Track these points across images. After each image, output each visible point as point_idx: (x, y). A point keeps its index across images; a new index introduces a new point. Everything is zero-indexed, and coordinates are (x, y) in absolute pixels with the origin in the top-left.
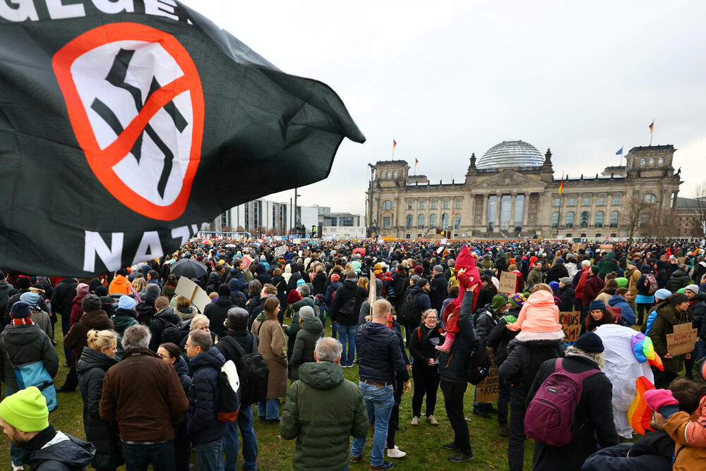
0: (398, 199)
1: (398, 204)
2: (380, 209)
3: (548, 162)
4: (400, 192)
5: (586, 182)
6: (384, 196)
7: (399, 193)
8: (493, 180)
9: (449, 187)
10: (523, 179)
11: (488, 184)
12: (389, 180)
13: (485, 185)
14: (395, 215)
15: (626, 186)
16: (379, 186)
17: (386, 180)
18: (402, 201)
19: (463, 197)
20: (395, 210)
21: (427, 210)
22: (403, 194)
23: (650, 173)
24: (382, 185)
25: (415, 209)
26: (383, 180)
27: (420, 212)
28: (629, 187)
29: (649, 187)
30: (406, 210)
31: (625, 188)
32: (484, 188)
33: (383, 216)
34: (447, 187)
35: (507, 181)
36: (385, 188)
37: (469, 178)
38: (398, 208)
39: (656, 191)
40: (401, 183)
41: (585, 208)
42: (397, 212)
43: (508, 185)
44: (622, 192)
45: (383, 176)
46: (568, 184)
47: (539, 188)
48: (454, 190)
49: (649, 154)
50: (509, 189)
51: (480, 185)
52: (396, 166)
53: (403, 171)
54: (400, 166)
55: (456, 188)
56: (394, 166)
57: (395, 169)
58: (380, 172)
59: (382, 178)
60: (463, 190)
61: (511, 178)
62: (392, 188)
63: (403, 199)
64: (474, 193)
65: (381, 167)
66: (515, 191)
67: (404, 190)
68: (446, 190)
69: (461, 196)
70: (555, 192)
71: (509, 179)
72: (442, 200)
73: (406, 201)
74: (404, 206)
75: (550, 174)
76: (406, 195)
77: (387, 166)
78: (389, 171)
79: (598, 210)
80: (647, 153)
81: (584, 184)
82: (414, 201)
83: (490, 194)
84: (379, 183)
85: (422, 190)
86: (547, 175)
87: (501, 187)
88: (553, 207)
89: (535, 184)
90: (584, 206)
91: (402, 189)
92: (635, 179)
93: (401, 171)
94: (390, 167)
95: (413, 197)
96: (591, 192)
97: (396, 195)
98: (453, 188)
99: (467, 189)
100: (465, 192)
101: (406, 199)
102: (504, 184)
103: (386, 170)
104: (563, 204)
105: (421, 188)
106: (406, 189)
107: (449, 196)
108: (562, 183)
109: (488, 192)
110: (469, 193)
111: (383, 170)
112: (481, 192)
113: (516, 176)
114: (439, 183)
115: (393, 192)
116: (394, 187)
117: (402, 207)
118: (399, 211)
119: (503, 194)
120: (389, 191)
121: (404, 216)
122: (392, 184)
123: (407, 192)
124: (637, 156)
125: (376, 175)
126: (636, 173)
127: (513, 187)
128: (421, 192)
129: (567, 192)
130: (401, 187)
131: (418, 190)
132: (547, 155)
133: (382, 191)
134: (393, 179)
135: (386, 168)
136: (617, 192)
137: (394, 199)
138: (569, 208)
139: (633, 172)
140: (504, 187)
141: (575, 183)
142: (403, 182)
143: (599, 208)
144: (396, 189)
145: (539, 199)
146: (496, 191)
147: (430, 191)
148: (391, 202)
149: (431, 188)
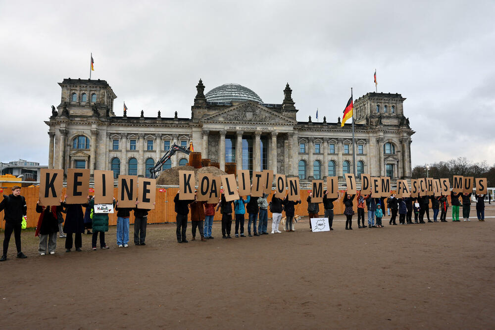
0: (97, 134)
1: (97, 141)
2: (68, 148)
3: (288, 100)
4: (101, 124)
5: (330, 126)
6: (75, 130)
7: (99, 125)
8: (231, 113)
9: (171, 122)
10: (267, 115)
11: (226, 118)
12: (83, 106)
13: (221, 119)
14: (92, 157)
15: (368, 133)
16: (66, 113)
17: (79, 105)
18: (104, 138)
19: (190, 136)
20: (92, 149)
21: (141, 152)
22: (105, 128)
23: (388, 121)
24: (72, 112)
25: (124, 151)
26: (74, 106)
27: (130, 155)
28: (371, 135)
29: (389, 136)
30: (110, 151)
31: (367, 135)
32: (220, 123)
33: (73, 158)
34: (168, 122)
35: (249, 115)
36: (77, 116)
37: (197, 111)
38: (97, 147)
39: (396, 140)
40: (102, 112)
41: (332, 156)
42: (96, 152)
43: (251, 120)
44: (365, 140)
45: (74, 100)
46: (312, 127)
47: (287, 126)
48: (177, 126)
49: (383, 101)
50: (252, 127)
51: (214, 119)
52: (93, 87)
53: (104, 95)
54: (100, 87)
55: (181, 124)
56: (90, 87)
57: (93, 92)
58: (69, 94)
59: (73, 103)
60: (190, 127)
61: (253, 111)
62: (87, 117)
63: (105, 134)
64: (206, 129)
65: (70, 86)
66: (259, 129)
67: (106, 122)
68: (166, 126)
69: (188, 133)
70: (300, 136)
71: (252, 113)
72: (161, 139)
73: (110, 138)
74: (106, 145)
75: (294, 114)
76: (109, 129)
77: (80, 87)
78: (84, 94)
79: (345, 159)
80: (382, 99)
81: (328, 128)
82: (121, 138)
83: (228, 132)
84: (67, 109)
85: (133, 123)
86: (290, 114)
87: (243, 123)
88: (299, 154)
89: (281, 121)
90: (331, 154)
91: (104, 120)
92: (376, 126)
93: (102, 95)
94: (84, 89)
95: (119, 132)
96: (337, 137)
97: (94, 127)
98: (175, 124)
99: (195, 125)
100: (194, 129)
101: (109, 135)
102: (245, 119)
103: (78, 92)
104: (309, 151)
105: (131, 121)
106: (109, 120)
107: (171, 133)
108: (306, 126)
109: (226, 129)
110: (199, 129)
111: (74, 91)
112: (216, 128)
113: (259, 109)
114: (156, 116)
115: (89, 124)
116: (91, 117)
117: (103, 146)
118: (98, 152)
119: (245, 132)
120: (81, 121)
121: (107, 159)
122: (88, 112)
123: (110, 125)
124: (374, 102)
125: (62, 98)
126: (377, 119)
127: (257, 123)
128: (131, 125)
129: (312, 136)
130: (101, 117)
131: (128, 122)
132: (288, 91)
133: (71, 120)
134: (89, 105)
135: (78, 88)
136: (361, 139)
137: (90, 134)
138: (316, 156)
139: (373, 118)
140: (245, 123)
141: (319, 126)
142: (105, 111)
143: (345, 156)
144: (94, 118)
145: (286, 141)
146: (235, 128)
147: (145, 125)
148: (87, 138)
149: (146, 121)
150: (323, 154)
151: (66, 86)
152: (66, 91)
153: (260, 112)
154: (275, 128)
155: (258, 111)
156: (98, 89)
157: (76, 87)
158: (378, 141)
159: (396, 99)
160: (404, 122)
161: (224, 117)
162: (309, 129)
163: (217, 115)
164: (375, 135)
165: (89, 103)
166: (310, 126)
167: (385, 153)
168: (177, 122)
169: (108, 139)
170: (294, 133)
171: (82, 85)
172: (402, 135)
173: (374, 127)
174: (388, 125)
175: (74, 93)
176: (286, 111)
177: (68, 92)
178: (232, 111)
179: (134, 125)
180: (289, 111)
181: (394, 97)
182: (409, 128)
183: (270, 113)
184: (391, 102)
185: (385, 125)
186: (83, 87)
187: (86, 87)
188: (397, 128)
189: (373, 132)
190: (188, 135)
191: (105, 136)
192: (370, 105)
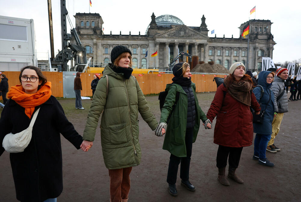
0: (96, 44)
1: (96, 48)
3: (204, 24)
4: (98, 39)
5: (227, 40)
6: (85, 42)
7: (97, 39)
8: (172, 32)
9: (137, 37)
10: (192, 33)
11: (169, 35)
12: (88, 29)
13: (166, 35)
14: (94, 58)
15: (249, 44)
16: (79, 33)
17: (85, 28)
20: (94, 53)
22: (100, 41)
23: (261, 37)
24: (81, 32)
26: (83, 28)
29: (261, 46)
30: (104, 54)
32: (166, 37)
34: (135, 37)
35: (182, 33)
36: (85, 35)
37: (152, 30)
38: (97, 52)
39: (265, 48)
40: (98, 32)
41: (227, 57)
42: (96, 55)
43: (183, 36)
44: (247, 48)
45: (82, 25)
46: (217, 40)
47: (204, 40)
48: (140, 40)
49: (259, 25)
50: (184, 40)
51: (162, 35)
52: (93, 17)
53: (99, 22)
54: (96, 18)
55: (143, 38)
56: (91, 17)
57: (93, 20)
58: (79, 22)
59: (82, 27)
60: (148, 40)
61: (185, 31)
62: (90, 35)
63: (101, 44)
64: (158, 42)
65: (80, 17)
66: (188, 41)
67: (101, 37)
68: (134, 39)
69: (146, 44)
70: (210, 46)
71: (184, 32)
72: (132, 47)
73: (103, 47)
74: (101, 51)
75: (207, 32)
76: (102, 41)
77: (85, 17)
78: (87, 21)
79: (234, 59)
80: (258, 24)
81: (226, 41)
82: (110, 47)
83: (170, 43)
84: (79, 30)
85: (116, 38)
86: (204, 32)
87: (179, 38)
88: (209, 56)
89: (201, 37)
90: (227, 56)
91: (99, 36)
92: (254, 39)
93: (98, 22)
94: (88, 18)
95: (108, 43)
96: (230, 46)
97: (95, 40)
98: (139, 38)
99: (151, 39)
100: (150, 41)
101: (103, 45)
102: (180, 35)
103: (85, 20)
104: (214, 54)
105: (115, 37)
106: (102, 37)
107: (137, 44)
108: (213, 40)
109: (169, 41)
110: (153, 42)
111: (82, 20)
112: (163, 41)
113: (188, 30)
114: (129, 34)
115: (92, 39)
116: (93, 35)
117: (99, 52)
118: (97, 55)
119: (180, 43)
120: (88, 37)
121: (102, 59)
122: (90, 32)
123: (103, 39)
124: (254, 25)
125: (76, 24)
126: (255, 36)
127: (187, 38)
128: (115, 39)
129: (217, 46)
130: (99, 35)
131: (113, 38)
132: (203, 19)
133: (82, 37)
134: (90, 28)
135: (84, 18)
136: (244, 48)
137: (93, 45)
138: (218, 57)
139: (253, 35)
140: (180, 38)
141: (221, 40)
142: (100, 31)
143: (235, 57)
144: (94, 35)
145: (202, 48)
146: (174, 41)
147: (123, 39)
148: (90, 47)
149: (123, 37)
150: (222, 56)
151: (78, 17)
152: (77, 20)
153: (189, 31)
154: (197, 41)
155: (187, 31)
156: (95, 18)
157: (83, 17)
158: (255, 48)
159: (267, 23)
160: (270, 37)
161: (168, 34)
162: (215, 41)
163: (164, 34)
164: (253, 45)
165: (91, 27)
166: (216, 40)
167: (258, 56)
168: (140, 38)
169: (102, 47)
170: (207, 44)
171: (87, 16)
172: (269, 45)
173: (253, 40)
174: (261, 39)
175: (82, 21)
176: (203, 31)
177: (79, 21)
178: (172, 31)
179: (116, 39)
180: (204, 31)
181: (266, 22)
182: (273, 41)
183: (194, 32)
184: (264, 25)
185: (259, 39)
186: (87, 17)
187: (89, 17)
188: (266, 41)
189: (252, 44)
190: (147, 45)
191: (101, 46)
192: (252, 27)
